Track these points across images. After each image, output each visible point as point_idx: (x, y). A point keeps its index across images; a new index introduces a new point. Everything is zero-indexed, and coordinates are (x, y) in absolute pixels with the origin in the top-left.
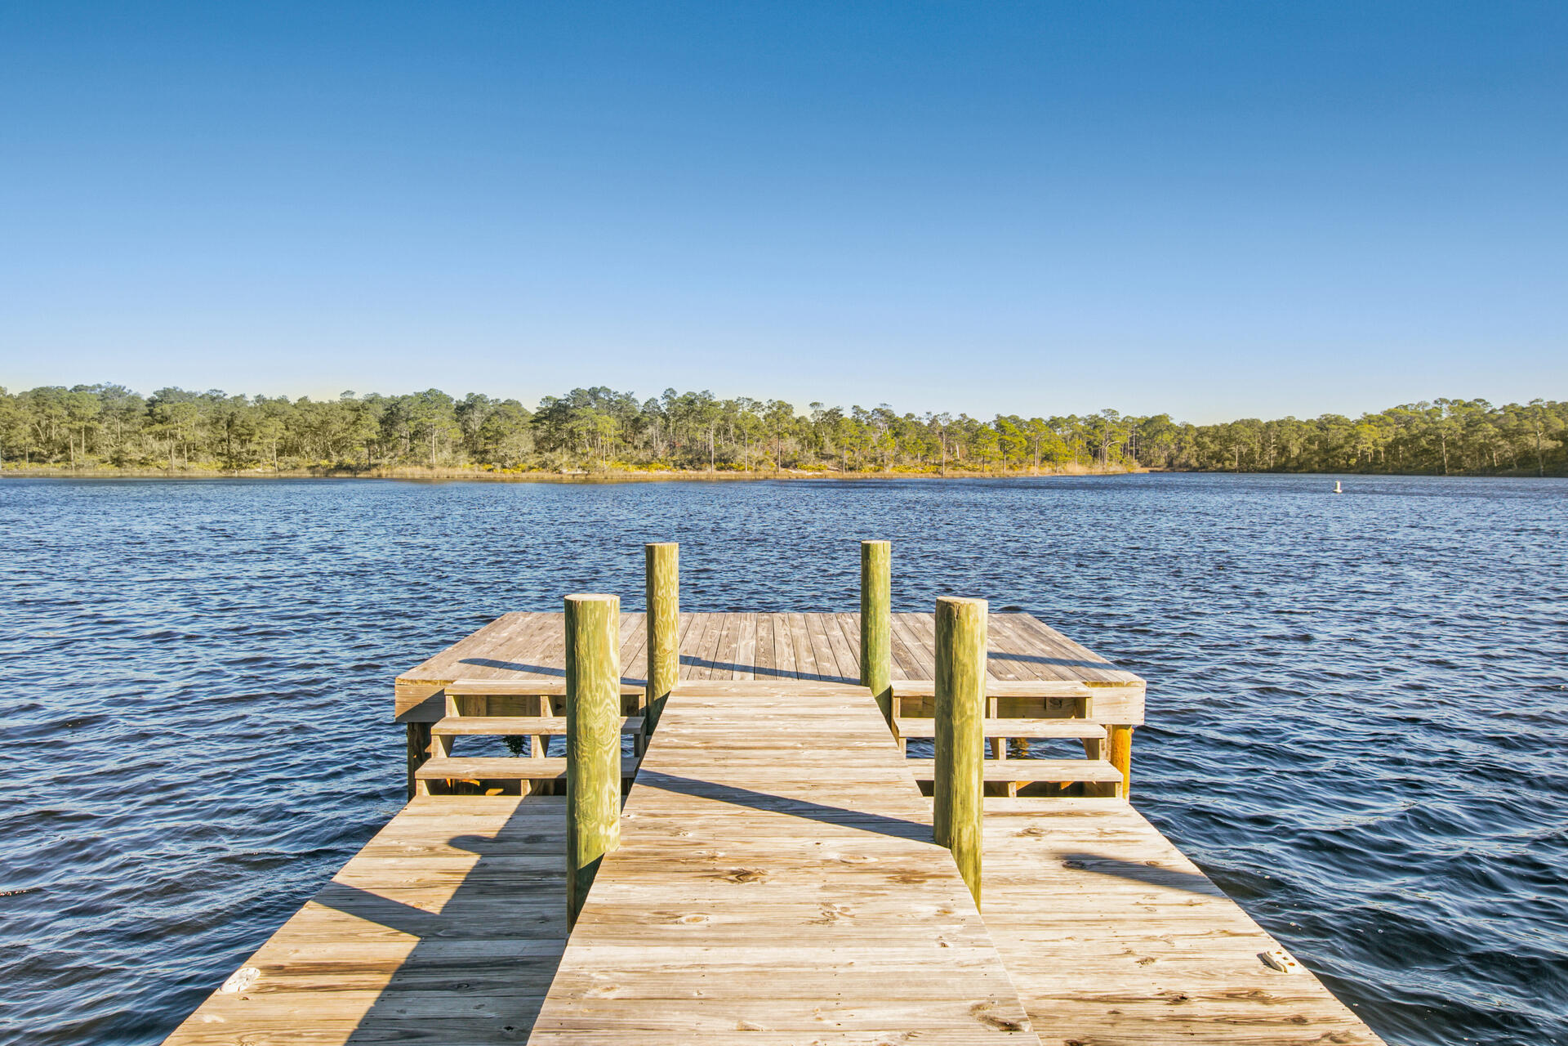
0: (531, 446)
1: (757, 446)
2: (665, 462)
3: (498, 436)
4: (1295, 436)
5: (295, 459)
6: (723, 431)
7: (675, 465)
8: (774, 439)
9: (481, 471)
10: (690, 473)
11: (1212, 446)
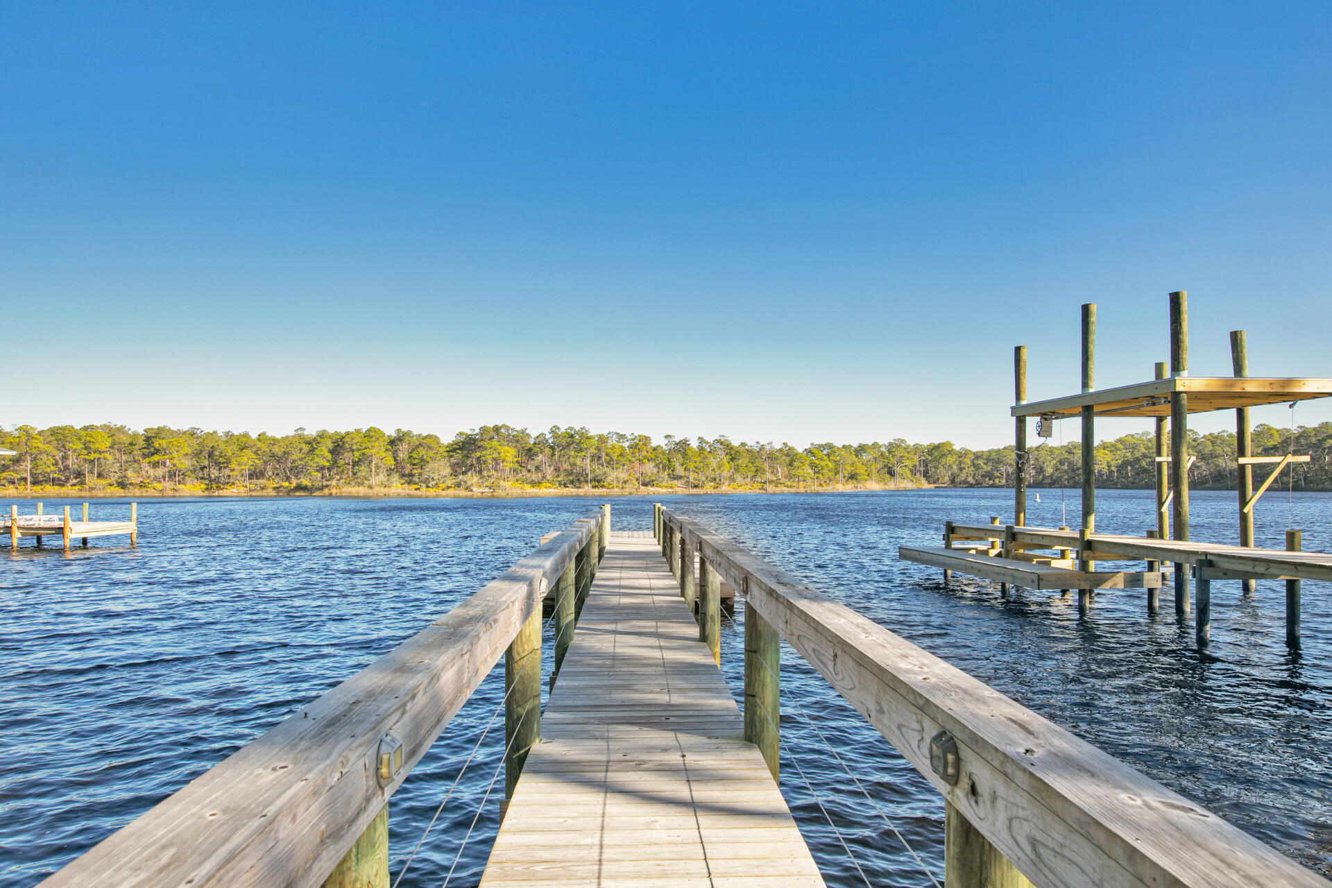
0: (448, 470)
1: (623, 469)
2: (552, 482)
3: (423, 463)
4: (1049, 458)
5: (263, 482)
6: (596, 458)
7: (560, 485)
8: (637, 463)
9: (409, 490)
10: (571, 490)
11: (985, 467)
